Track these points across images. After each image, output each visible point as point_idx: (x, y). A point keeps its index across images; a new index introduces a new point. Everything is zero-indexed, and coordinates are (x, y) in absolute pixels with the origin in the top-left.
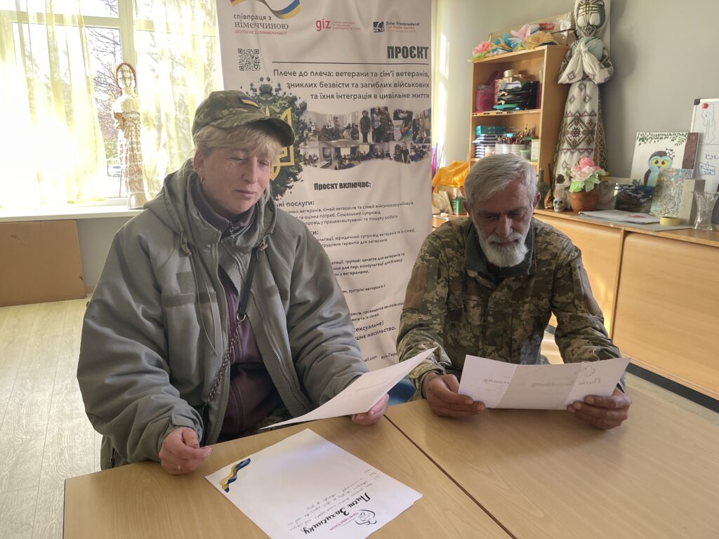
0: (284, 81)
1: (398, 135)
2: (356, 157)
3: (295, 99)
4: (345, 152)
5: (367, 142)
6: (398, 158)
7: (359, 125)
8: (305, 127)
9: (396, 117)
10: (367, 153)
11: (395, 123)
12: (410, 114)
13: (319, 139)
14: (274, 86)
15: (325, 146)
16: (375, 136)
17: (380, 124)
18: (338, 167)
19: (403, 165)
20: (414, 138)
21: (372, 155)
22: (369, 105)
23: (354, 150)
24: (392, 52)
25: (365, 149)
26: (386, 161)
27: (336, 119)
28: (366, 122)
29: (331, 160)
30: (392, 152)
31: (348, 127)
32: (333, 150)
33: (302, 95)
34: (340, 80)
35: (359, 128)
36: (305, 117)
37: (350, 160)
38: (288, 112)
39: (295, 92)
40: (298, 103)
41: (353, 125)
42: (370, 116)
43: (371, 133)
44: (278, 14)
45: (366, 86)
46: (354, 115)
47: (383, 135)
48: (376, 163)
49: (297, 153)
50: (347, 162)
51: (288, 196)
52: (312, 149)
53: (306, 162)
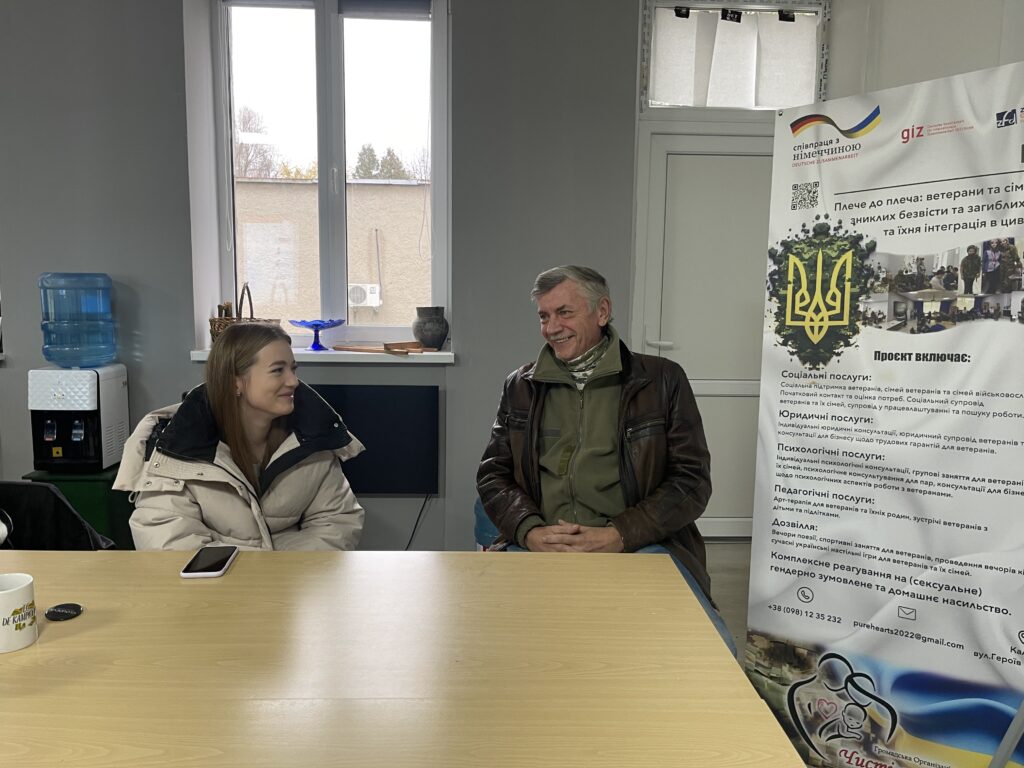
0: (847, 216)
2: (950, 315)
3: (860, 237)
4: (931, 308)
5: (971, 292)
7: (959, 268)
8: (871, 273)
10: (969, 309)
13: (890, 290)
14: (833, 224)
15: (897, 299)
16: (988, 284)
17: (998, 264)
18: (915, 329)
22: (978, 237)
23: (945, 306)
25: (966, 304)
26: (1003, 323)
27: (920, 261)
28: (973, 263)
29: (906, 319)
31: (941, 272)
32: (910, 306)
33: (869, 232)
34: (934, 205)
35: (959, 273)
36: (872, 262)
37: (938, 319)
38: (848, 256)
39: (860, 229)
40: (863, 244)
41: (948, 267)
42: (980, 254)
43: (980, 279)
44: (848, 133)
45: (977, 209)
46: (953, 254)
47: (1001, 281)
48: (984, 326)
49: (854, 308)
50: (933, 322)
51: (834, 365)
52: (877, 303)
53: (867, 321)
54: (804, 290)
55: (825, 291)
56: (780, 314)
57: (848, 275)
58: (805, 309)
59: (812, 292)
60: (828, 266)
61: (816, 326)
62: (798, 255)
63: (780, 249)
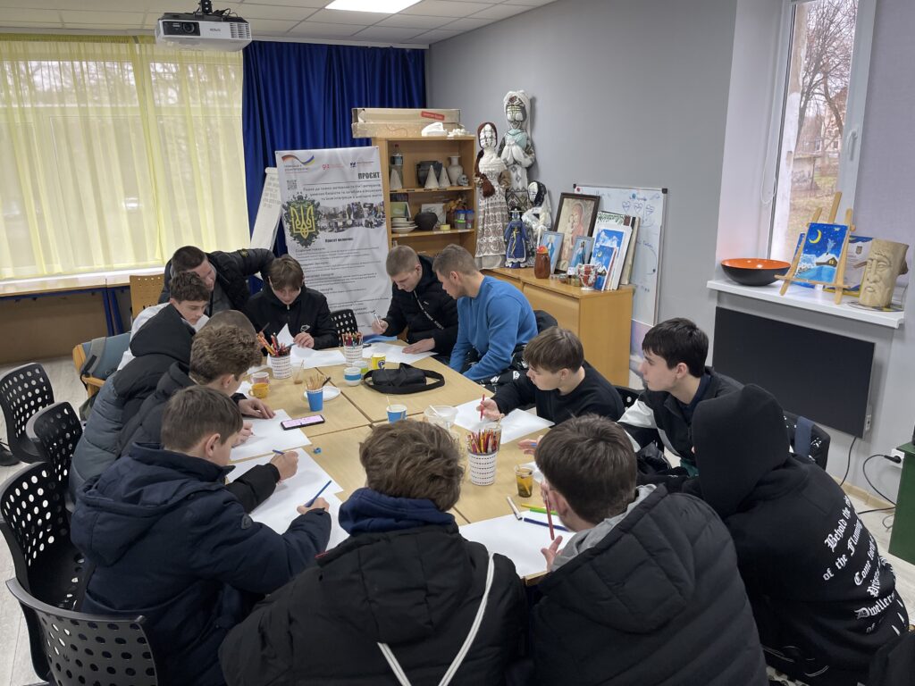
0: (309, 193)
1: (366, 215)
2: (346, 226)
3: (314, 201)
4: (340, 224)
5: (351, 219)
6: (367, 226)
7: (346, 211)
8: (320, 213)
9: (365, 207)
10: (351, 224)
11: (364, 209)
12: (372, 205)
13: (327, 219)
14: (304, 196)
15: (330, 222)
16: (355, 216)
17: (357, 210)
18: (337, 231)
19: (370, 229)
20: (376, 216)
21: (354, 225)
22: (350, 201)
23: (344, 223)
24: (360, 176)
25: (350, 222)
26: (360, 227)
27: (334, 209)
28: (350, 210)
29: (333, 228)
30: (364, 223)
31: (341, 212)
32: (334, 223)
33: (317, 199)
34: (335, 190)
35: (346, 213)
36: (319, 209)
37: (343, 228)
38: (311, 207)
39: (313, 198)
40: (316, 203)
41: (343, 211)
42: (351, 206)
43: (352, 214)
44: (304, 163)
45: (348, 193)
46: (344, 207)
47: (358, 215)
48: (356, 229)
49: (316, 225)
50: (341, 228)
51: (313, 246)
52: (323, 223)
53: (321, 229)
54: (298, 220)
55: (305, 220)
56: (291, 228)
57: (312, 213)
58: (300, 226)
59: (301, 220)
60: (305, 211)
61: (305, 233)
62: (294, 206)
63: (286, 205)
